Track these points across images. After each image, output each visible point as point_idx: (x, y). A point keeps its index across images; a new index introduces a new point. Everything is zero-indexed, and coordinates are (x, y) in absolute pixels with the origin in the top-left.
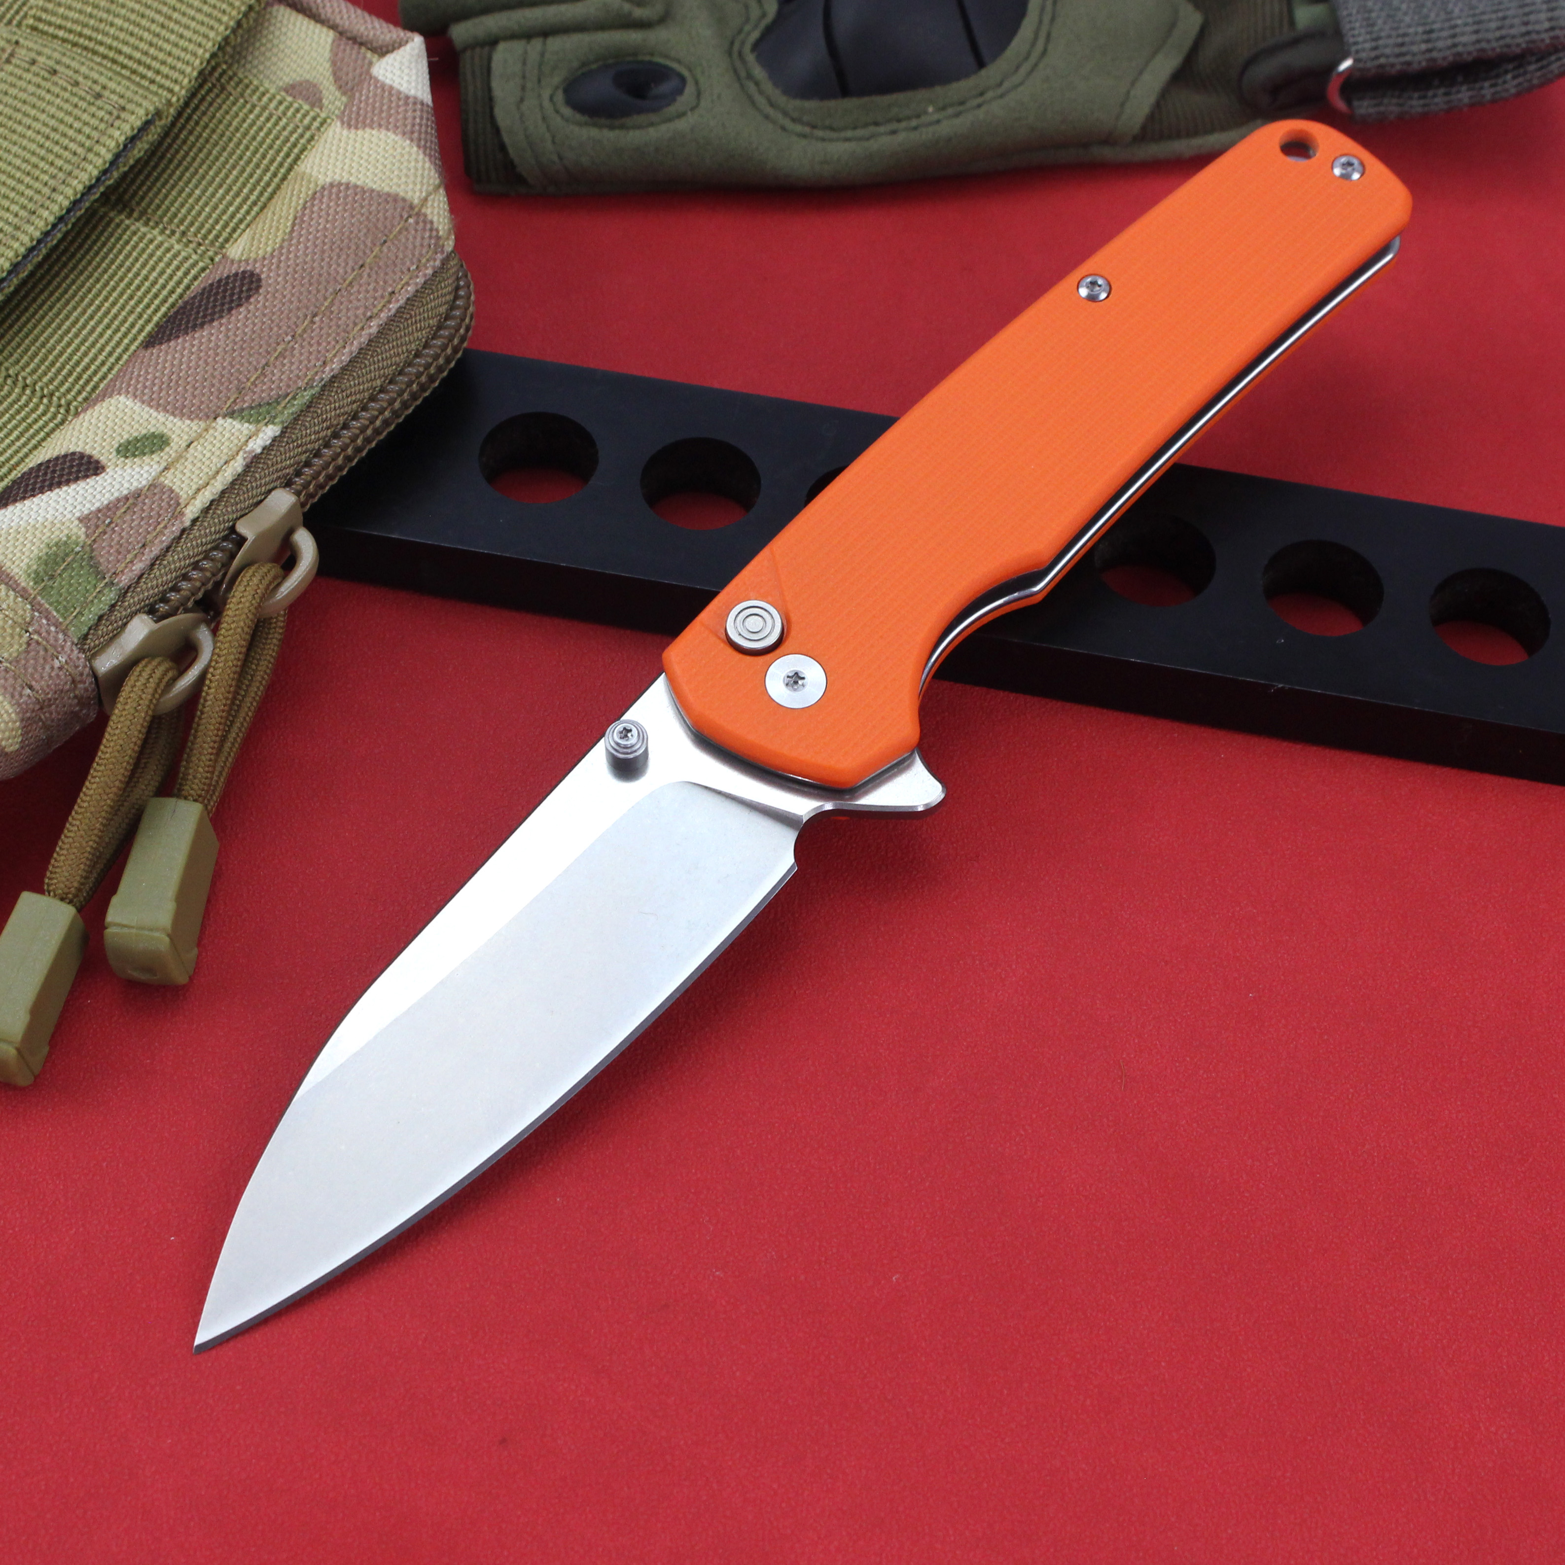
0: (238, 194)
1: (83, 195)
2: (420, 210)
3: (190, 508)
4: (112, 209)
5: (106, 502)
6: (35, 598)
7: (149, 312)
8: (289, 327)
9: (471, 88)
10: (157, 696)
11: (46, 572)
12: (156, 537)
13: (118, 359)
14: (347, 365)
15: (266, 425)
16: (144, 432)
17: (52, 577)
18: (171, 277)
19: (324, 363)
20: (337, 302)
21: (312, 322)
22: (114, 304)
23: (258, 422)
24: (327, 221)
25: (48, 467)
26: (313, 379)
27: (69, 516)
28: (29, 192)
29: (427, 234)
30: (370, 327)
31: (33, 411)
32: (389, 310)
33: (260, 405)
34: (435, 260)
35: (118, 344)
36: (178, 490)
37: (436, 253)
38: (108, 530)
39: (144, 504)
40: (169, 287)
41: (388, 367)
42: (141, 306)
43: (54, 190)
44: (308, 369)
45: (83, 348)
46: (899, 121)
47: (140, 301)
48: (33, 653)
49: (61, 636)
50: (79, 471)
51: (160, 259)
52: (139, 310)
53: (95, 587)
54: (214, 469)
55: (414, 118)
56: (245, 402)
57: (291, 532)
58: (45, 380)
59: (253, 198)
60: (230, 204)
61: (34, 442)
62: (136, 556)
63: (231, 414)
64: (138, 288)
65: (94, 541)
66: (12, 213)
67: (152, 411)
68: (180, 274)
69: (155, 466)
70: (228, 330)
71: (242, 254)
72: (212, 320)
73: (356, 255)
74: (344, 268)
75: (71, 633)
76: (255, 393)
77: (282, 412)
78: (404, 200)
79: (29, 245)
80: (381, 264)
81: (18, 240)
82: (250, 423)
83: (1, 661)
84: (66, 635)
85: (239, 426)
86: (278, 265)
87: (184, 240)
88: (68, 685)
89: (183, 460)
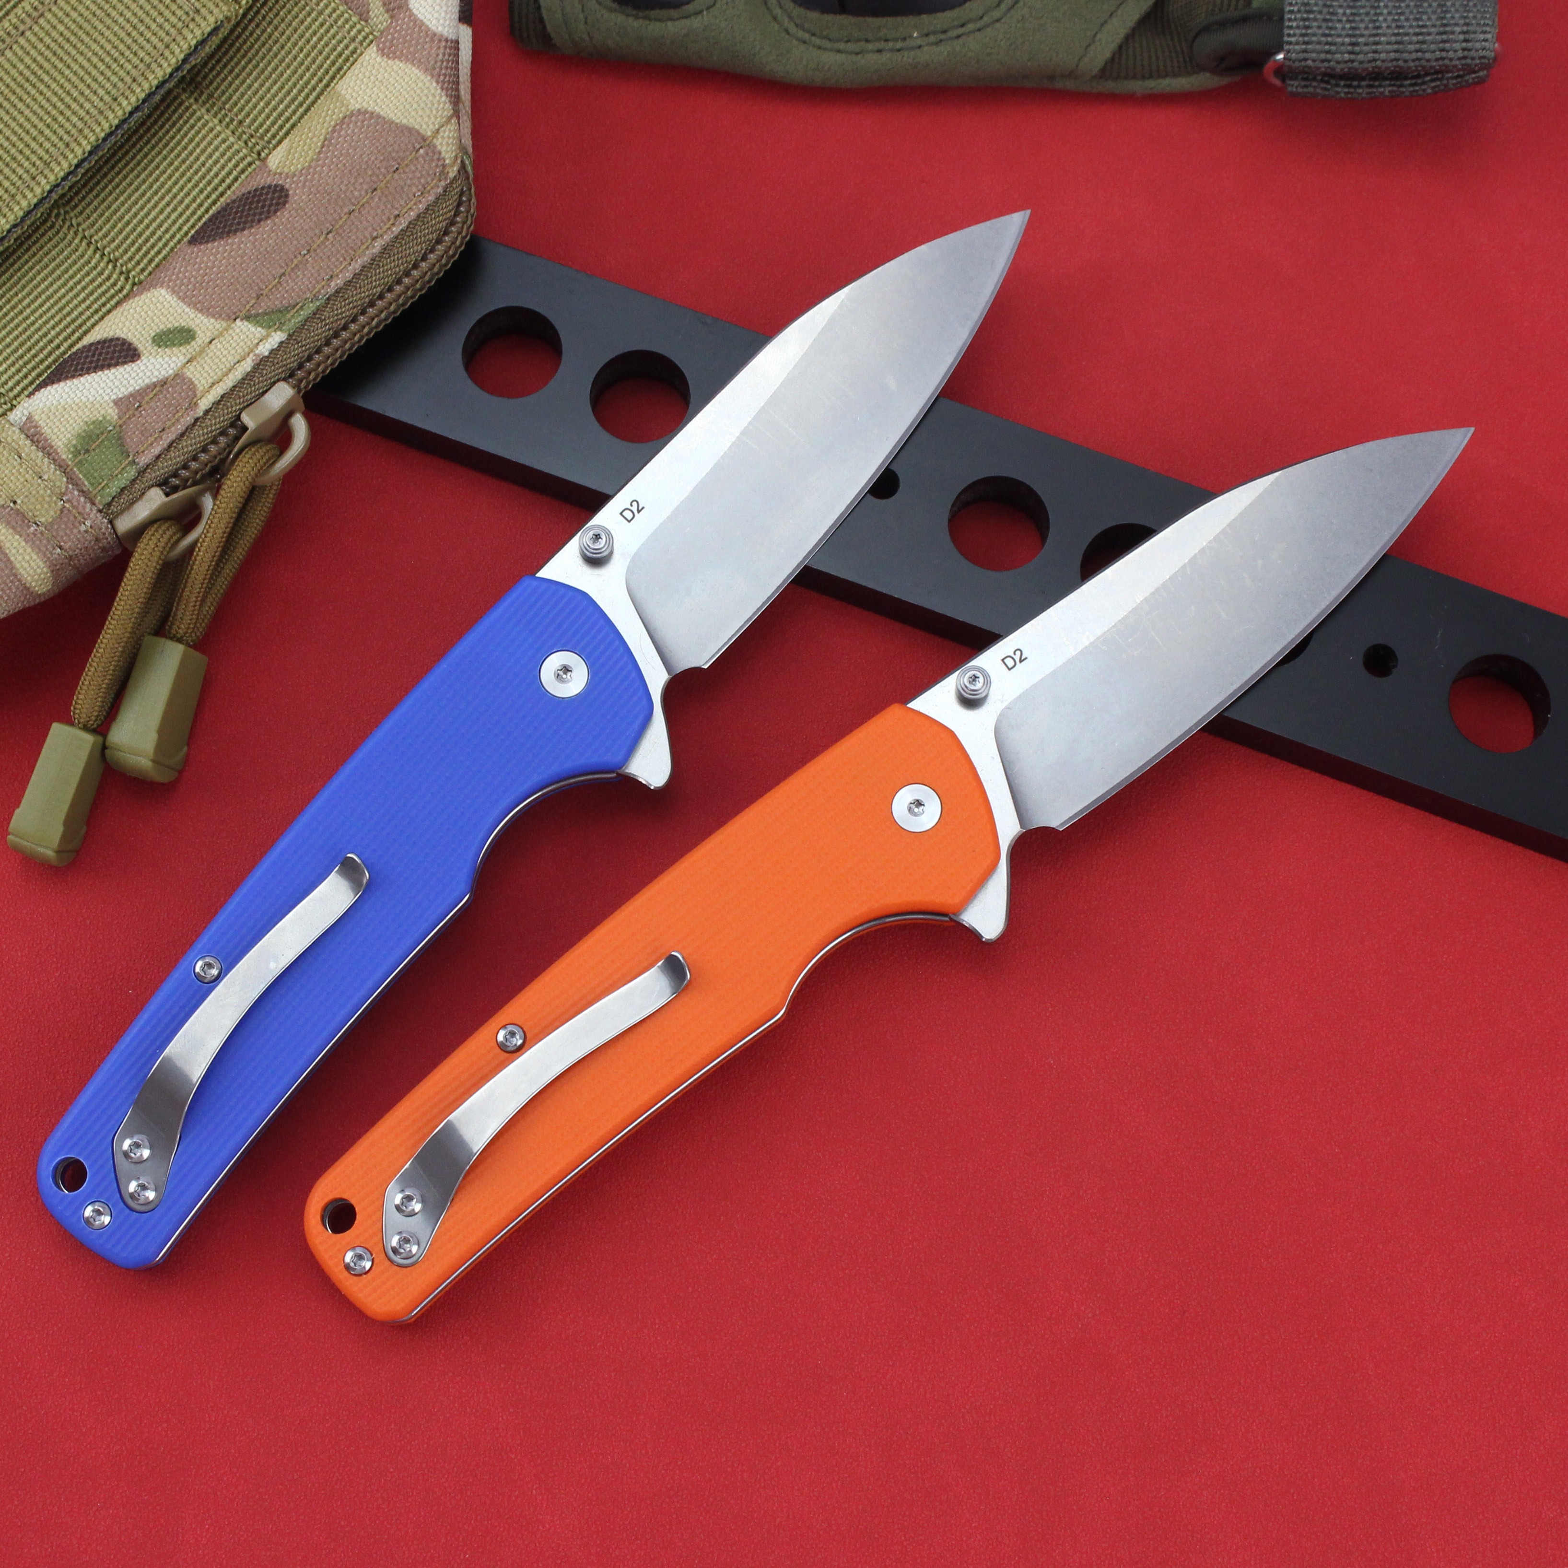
0: (288, 93)
1: (157, 87)
2: (431, 142)
3: (204, 400)
4: (184, 90)
5: (137, 388)
6: (71, 470)
7: (202, 197)
8: (306, 242)
10: (166, 551)
11: (83, 448)
12: (173, 424)
13: (173, 237)
14: (352, 278)
15: (275, 331)
16: (176, 325)
17: (87, 451)
18: (223, 168)
19: (332, 277)
20: (349, 223)
21: (326, 238)
22: (176, 183)
23: (270, 327)
24: (351, 147)
25: (97, 349)
26: (319, 292)
27: (107, 398)
28: (114, 79)
29: (434, 163)
30: (374, 247)
31: (101, 274)
32: (392, 232)
33: (272, 312)
34: (438, 187)
35: (174, 222)
36: (196, 382)
37: (440, 181)
38: (137, 413)
39: (169, 392)
40: (220, 176)
41: (387, 277)
42: (197, 190)
43: (134, 80)
44: (318, 282)
45: (146, 221)
46: (886, 40)
47: (196, 186)
48: (65, 519)
49: (88, 505)
50: (119, 357)
51: (217, 149)
52: (194, 193)
53: (120, 463)
54: (228, 366)
55: (438, 55)
56: (261, 307)
57: (290, 414)
58: (113, 246)
59: (300, 99)
60: (281, 102)
61: (96, 306)
62: (156, 439)
63: (247, 318)
64: (196, 173)
65: (124, 422)
66: (98, 96)
67: (185, 307)
68: (230, 165)
69: (182, 358)
70: (256, 240)
71: (278, 167)
72: (243, 229)
73: (371, 179)
74: (359, 190)
75: (97, 501)
76: (270, 300)
77: (290, 320)
78: (418, 132)
79: (108, 131)
80: (392, 189)
81: (100, 124)
82: (263, 328)
83: (38, 525)
84: (93, 504)
85: (253, 329)
86: (305, 183)
87: (240, 130)
88: (93, 543)
89: (204, 355)
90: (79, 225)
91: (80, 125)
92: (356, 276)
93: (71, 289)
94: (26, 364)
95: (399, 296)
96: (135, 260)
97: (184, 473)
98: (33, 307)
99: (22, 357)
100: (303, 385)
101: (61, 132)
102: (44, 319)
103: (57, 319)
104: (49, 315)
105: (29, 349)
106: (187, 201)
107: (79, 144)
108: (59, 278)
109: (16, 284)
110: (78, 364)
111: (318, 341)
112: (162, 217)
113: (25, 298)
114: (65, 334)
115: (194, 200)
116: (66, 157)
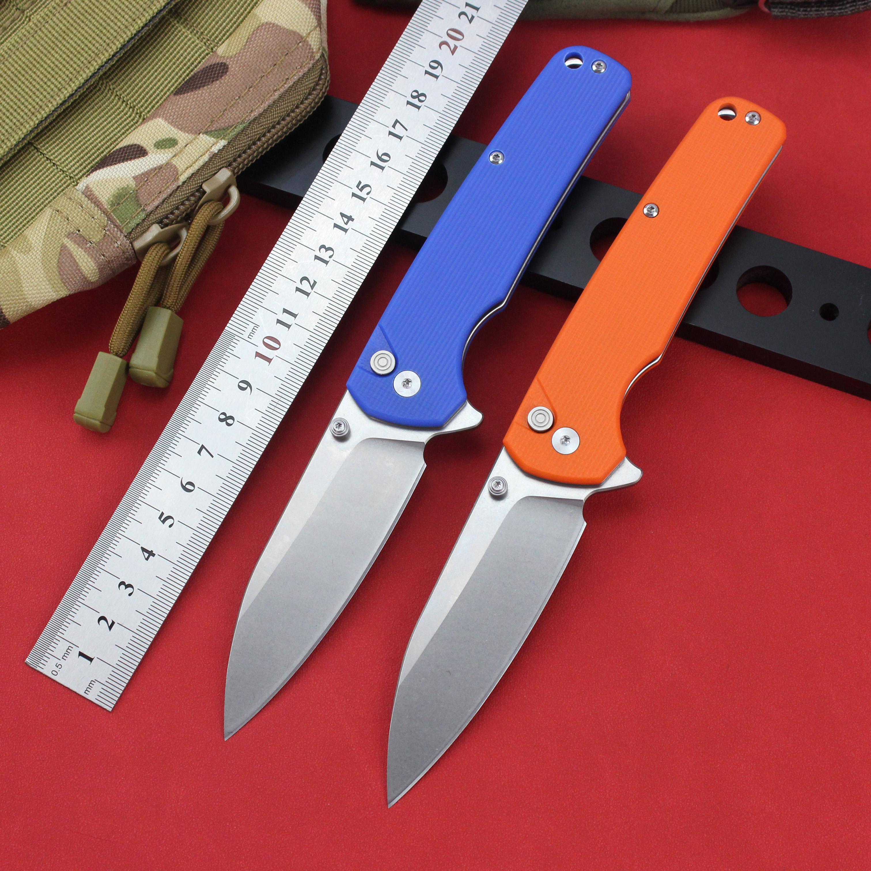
0: (228, 17)
1: (157, 14)
3: (182, 176)
4: (171, 17)
5: (146, 170)
6: (110, 214)
7: (181, 72)
8: (238, 92)
10: (161, 259)
11: (116, 202)
12: (165, 189)
13: (165, 94)
14: (263, 112)
15: (221, 139)
16: (167, 137)
17: (119, 204)
18: (192, 56)
19: (252, 111)
20: (261, 82)
21: (249, 90)
22: (167, 65)
23: (218, 138)
24: (262, 42)
25: (124, 150)
26: (245, 119)
27: (129, 176)
28: (134, 10)
29: (307, 51)
30: (275, 95)
31: (126, 114)
32: (285, 87)
33: (220, 129)
34: (310, 64)
35: (166, 86)
36: (178, 167)
37: (311, 60)
38: (146, 183)
39: (163, 172)
40: (191, 61)
41: (282, 112)
42: (178, 69)
43: (145, 10)
44: (244, 114)
45: (151, 86)
47: (178, 66)
48: (106, 240)
49: (119, 233)
50: (136, 154)
51: (189, 47)
52: (177, 70)
53: (137, 210)
54: (195, 158)
56: (213, 127)
57: (229, 186)
58: (132, 99)
59: (234, 20)
60: (224, 21)
61: (123, 131)
62: (156, 197)
63: (206, 133)
64: (178, 60)
65: (139, 188)
66: (125, 19)
67: (172, 127)
68: (197, 55)
69: (170, 154)
70: (211, 92)
71: (223, 54)
72: (204, 86)
73: (273, 59)
74: (267, 65)
75: (124, 231)
76: (218, 123)
77: (229, 134)
78: (299, 34)
79: (130, 36)
80: (284, 64)
81: (126, 33)
82: (214, 138)
83: (92, 243)
84: (122, 232)
85: (209, 139)
86: (237, 61)
87: (202, 37)
88: (121, 254)
89: (182, 152)
90: (114, 89)
91: (115, 34)
92: (265, 111)
93: (110, 122)
94: (85, 161)
95: (288, 123)
96: (145, 106)
97: (171, 217)
98: (89, 132)
99: (82, 158)
100: (236, 171)
101: (105, 38)
102: (95, 137)
103: (102, 138)
104: (97, 136)
105: (87, 154)
106: (173, 75)
107: (115, 44)
108: (103, 116)
109: (79, 120)
110: (114, 158)
111: (244, 146)
112: (159, 84)
113: (84, 127)
114: (106, 145)
115: (177, 74)
116: (107, 51)
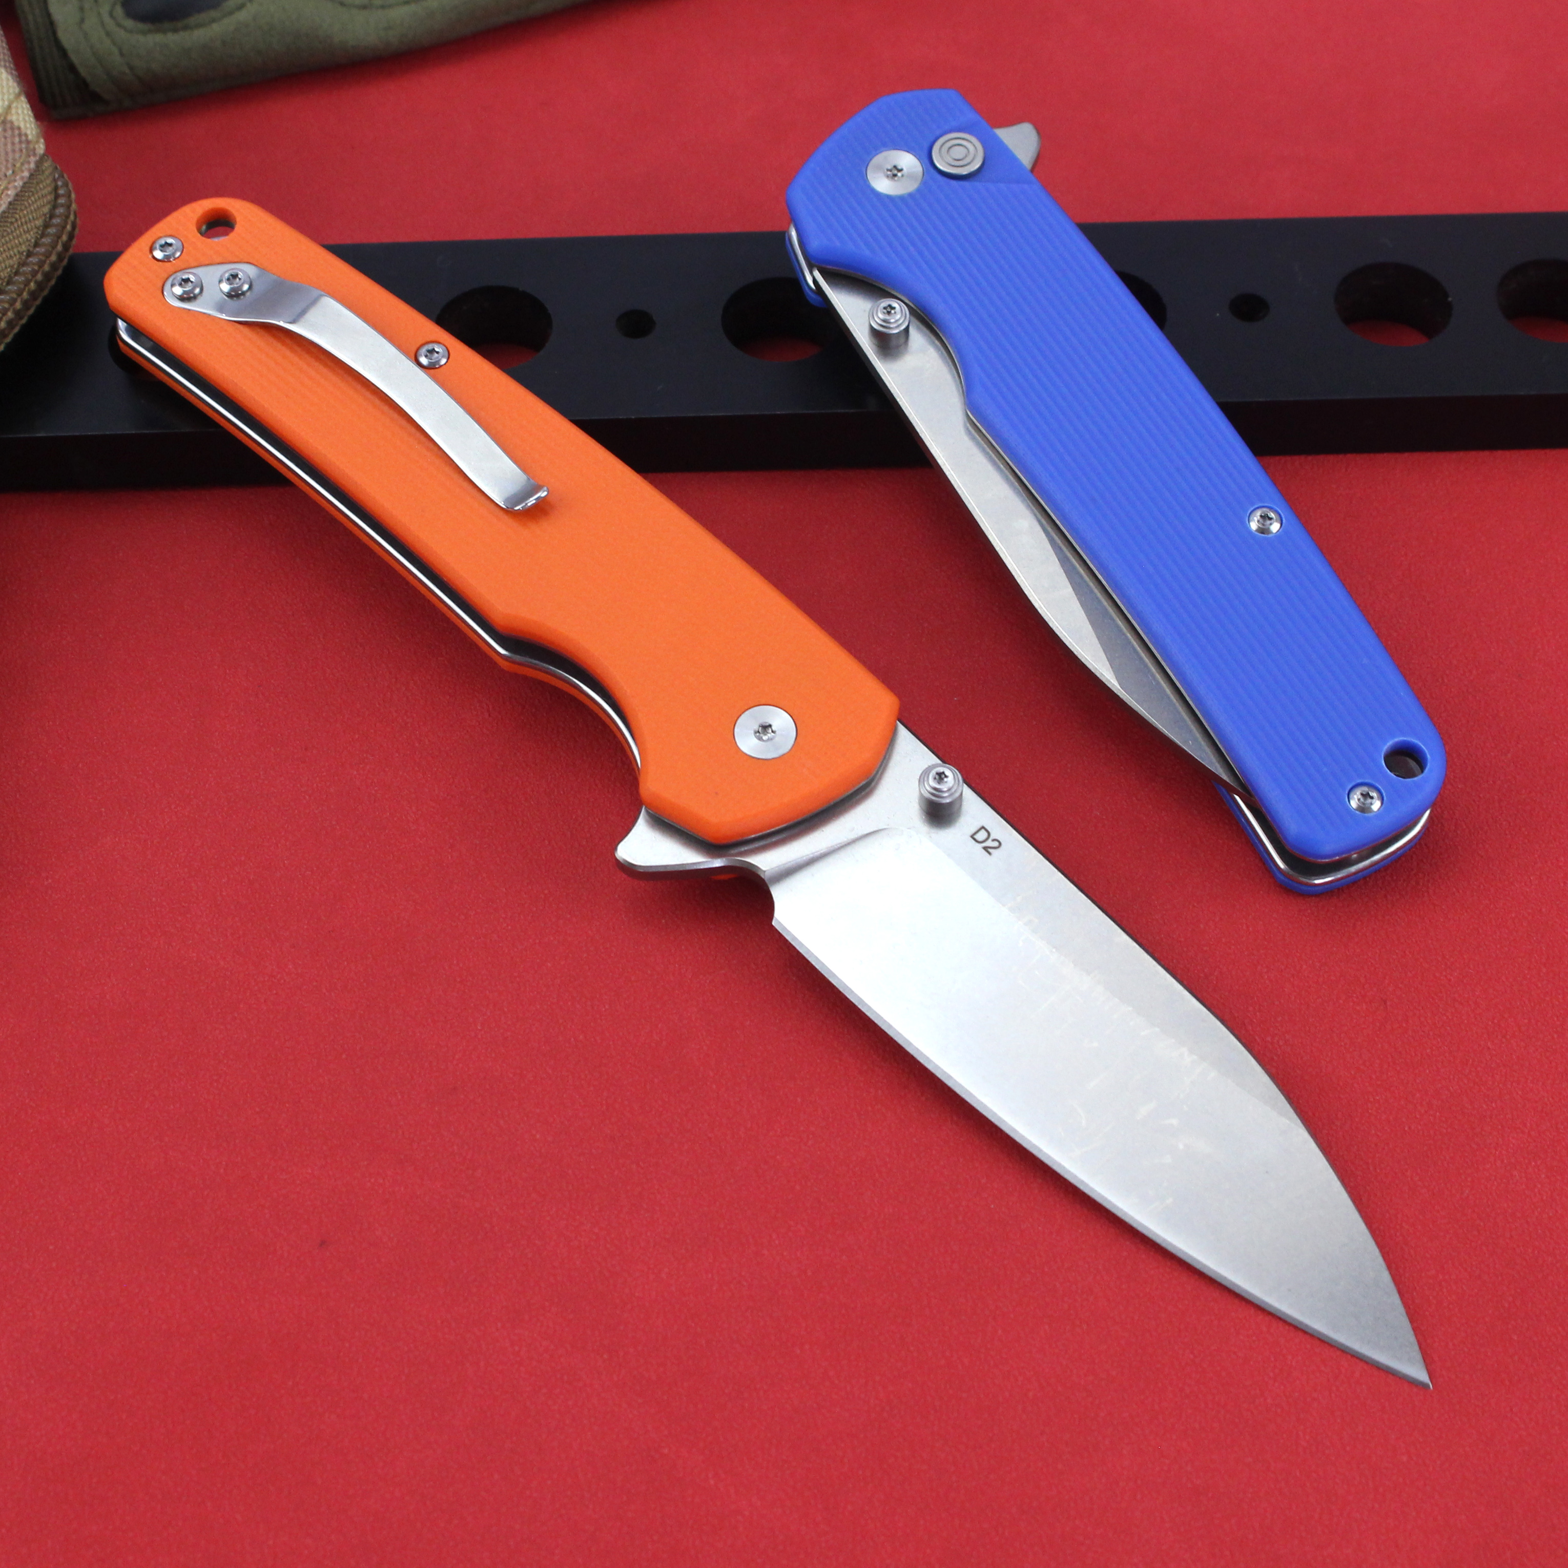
2: (5, 118)
9: (30, 18)
29: (17, 140)
37: (29, 157)
